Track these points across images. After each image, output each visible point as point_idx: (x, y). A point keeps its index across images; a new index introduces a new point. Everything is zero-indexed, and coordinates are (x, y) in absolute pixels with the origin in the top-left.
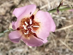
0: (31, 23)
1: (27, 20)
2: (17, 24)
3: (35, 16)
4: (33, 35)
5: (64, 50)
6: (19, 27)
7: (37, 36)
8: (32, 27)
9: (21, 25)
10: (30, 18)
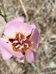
0: (17, 42)
1: (14, 46)
2: (19, 55)
3: (10, 38)
4: (28, 39)
5: (44, 11)
6: (21, 53)
7: (29, 34)
8: (21, 40)
9: (19, 51)
10: (12, 42)
